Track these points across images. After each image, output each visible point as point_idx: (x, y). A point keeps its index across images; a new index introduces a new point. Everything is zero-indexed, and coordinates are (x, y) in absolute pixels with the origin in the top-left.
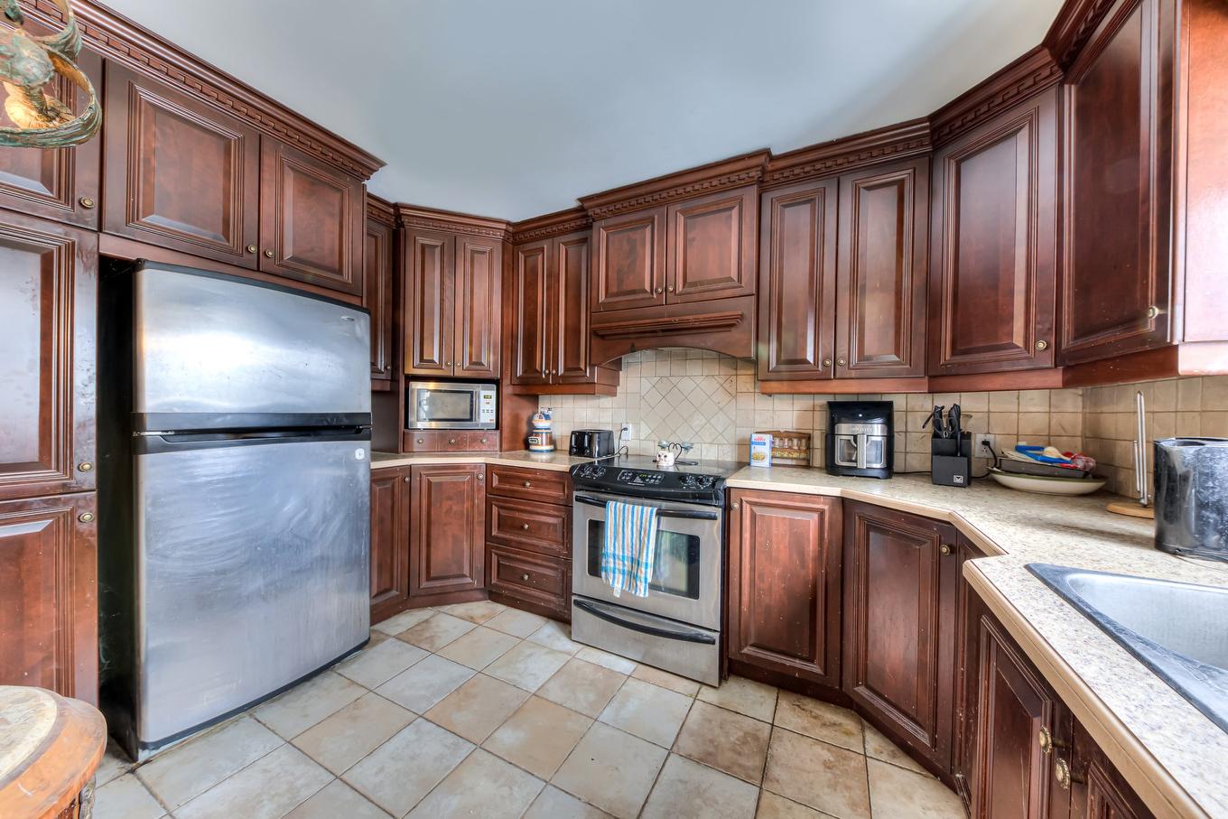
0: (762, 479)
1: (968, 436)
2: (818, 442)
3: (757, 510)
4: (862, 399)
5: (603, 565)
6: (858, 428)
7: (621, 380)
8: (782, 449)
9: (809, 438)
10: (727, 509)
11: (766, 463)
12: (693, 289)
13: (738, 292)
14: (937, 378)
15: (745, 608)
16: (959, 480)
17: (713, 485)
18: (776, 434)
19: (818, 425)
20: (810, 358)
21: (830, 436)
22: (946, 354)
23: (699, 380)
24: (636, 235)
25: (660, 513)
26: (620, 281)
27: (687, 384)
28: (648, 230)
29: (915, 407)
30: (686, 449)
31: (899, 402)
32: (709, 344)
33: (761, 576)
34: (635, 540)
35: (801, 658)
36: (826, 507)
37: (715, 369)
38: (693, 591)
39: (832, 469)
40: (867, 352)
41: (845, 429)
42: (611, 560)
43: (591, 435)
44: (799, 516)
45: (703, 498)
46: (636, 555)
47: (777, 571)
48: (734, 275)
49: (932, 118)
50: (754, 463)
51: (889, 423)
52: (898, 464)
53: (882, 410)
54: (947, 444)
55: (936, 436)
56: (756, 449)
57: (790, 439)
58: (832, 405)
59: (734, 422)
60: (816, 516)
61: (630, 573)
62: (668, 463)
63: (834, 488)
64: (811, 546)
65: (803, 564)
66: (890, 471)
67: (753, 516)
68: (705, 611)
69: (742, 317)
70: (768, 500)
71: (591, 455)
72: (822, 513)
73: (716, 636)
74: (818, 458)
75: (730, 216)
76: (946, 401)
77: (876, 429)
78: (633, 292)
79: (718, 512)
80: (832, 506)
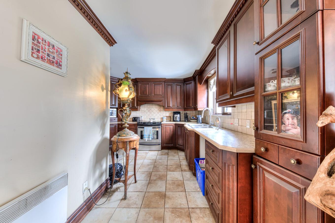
0: (165, 122)
1: (187, 116)
2: (172, 118)
3: (166, 126)
4: (177, 112)
5: (144, 137)
6: (177, 115)
7: (141, 108)
8: (167, 119)
9: (171, 117)
10: (162, 126)
11: (165, 121)
12: (155, 95)
13: (162, 96)
14: (185, 109)
15: (164, 140)
16: (187, 121)
17: (160, 123)
18: (167, 117)
19: (172, 115)
20: (171, 106)
21: (174, 117)
22: (185, 107)
23: (155, 108)
24: (146, 86)
25: (153, 128)
26: (143, 93)
27: (153, 109)
28: (148, 85)
29: (182, 112)
30: (154, 119)
31: (181, 112)
32: (158, 104)
33: (166, 135)
34: (149, 132)
35: (171, 144)
36: (173, 125)
37: (157, 107)
38: (157, 138)
39: (174, 121)
40: (178, 106)
41: (175, 115)
42: (145, 136)
43: (137, 118)
44: (170, 126)
45: (158, 125)
46: (149, 134)
47: (168, 134)
48: (161, 94)
49: (184, 79)
50: (163, 121)
51: (180, 115)
52: (181, 120)
53: (179, 113)
54: (186, 117)
55: (185, 116)
56: (164, 119)
57: (168, 117)
58: (174, 113)
59: (160, 115)
60: (172, 126)
61: (148, 137)
62: (152, 121)
63: (174, 123)
64: (172, 130)
65: (171, 132)
66: (180, 121)
67: (165, 127)
68: (159, 141)
69: (162, 100)
70: (166, 125)
71: (137, 121)
72: (173, 126)
73: (161, 144)
74: (172, 120)
75: (160, 86)
76: (186, 112)
77: (179, 115)
78: (145, 95)
79: (161, 127)
80: (174, 125)
